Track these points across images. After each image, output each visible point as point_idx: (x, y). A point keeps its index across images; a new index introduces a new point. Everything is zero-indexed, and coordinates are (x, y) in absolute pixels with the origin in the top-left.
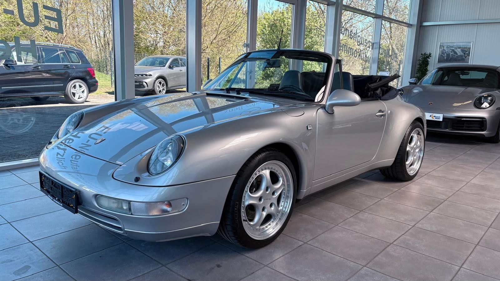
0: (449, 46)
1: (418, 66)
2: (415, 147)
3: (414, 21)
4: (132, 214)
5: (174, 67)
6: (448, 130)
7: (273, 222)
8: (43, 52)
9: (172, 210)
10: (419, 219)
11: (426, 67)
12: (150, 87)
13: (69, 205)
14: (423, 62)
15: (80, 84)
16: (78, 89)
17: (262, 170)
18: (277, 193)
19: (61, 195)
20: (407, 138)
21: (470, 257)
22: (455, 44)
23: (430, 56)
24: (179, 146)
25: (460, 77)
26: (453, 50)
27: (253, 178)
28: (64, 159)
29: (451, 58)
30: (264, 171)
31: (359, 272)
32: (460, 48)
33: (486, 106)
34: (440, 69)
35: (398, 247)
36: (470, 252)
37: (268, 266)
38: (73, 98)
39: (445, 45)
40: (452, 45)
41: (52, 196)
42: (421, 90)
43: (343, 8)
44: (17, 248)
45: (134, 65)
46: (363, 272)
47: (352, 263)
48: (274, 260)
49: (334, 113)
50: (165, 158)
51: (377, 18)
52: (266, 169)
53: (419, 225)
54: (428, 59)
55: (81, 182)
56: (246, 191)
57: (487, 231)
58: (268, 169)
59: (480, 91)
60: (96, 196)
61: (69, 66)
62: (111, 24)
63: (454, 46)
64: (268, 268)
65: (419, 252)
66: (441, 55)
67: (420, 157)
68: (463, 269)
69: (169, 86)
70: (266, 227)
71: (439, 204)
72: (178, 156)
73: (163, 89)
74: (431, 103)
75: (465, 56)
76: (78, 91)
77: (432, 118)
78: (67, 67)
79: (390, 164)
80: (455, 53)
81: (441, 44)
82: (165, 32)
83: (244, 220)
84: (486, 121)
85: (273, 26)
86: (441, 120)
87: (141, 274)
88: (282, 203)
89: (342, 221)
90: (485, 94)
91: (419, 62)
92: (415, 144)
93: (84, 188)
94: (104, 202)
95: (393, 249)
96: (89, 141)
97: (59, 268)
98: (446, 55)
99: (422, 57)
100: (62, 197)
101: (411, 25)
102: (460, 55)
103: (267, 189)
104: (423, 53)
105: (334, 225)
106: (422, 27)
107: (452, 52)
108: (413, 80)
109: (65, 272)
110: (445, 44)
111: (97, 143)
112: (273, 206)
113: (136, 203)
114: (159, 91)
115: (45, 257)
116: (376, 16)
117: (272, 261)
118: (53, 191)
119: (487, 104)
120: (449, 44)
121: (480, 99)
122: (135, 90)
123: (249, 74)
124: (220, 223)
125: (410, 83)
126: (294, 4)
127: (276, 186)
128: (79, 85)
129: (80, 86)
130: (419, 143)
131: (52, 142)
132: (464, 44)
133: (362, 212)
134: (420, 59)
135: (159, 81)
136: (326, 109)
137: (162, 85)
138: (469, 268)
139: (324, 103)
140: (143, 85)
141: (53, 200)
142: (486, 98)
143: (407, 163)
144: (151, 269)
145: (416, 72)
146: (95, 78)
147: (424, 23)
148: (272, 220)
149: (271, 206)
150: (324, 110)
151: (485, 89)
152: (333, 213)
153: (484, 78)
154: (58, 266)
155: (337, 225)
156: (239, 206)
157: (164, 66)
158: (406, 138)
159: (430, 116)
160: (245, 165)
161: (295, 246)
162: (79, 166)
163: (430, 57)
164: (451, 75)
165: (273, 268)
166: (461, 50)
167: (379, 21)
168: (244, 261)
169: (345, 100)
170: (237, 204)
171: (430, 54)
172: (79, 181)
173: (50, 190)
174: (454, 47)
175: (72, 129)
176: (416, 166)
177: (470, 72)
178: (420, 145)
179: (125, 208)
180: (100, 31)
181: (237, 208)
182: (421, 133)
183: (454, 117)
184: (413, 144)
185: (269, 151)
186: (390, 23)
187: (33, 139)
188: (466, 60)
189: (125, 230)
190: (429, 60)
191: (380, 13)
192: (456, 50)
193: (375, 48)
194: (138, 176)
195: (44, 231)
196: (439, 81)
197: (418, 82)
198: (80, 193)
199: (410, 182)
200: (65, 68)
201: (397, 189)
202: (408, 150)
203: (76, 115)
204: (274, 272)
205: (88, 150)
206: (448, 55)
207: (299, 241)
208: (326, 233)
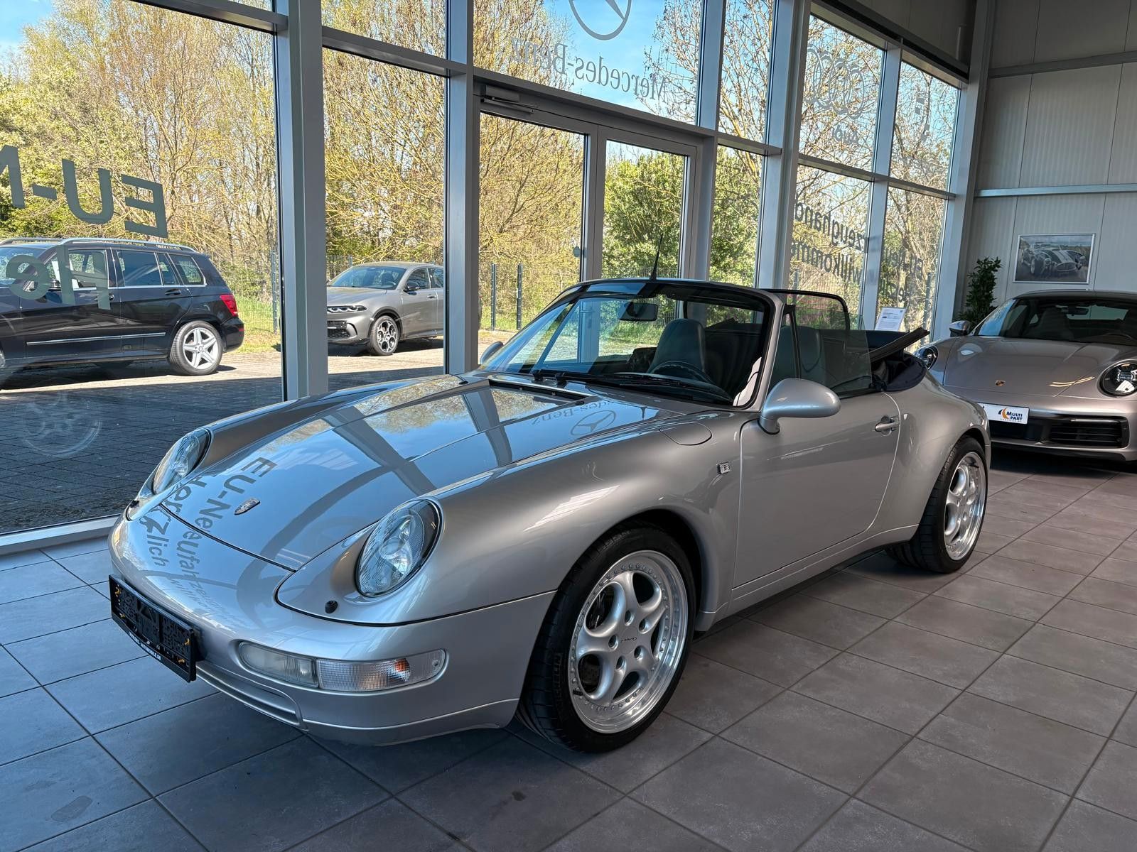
0: (1040, 244)
1: (971, 289)
2: (964, 495)
3: (961, 187)
4: (319, 688)
5: (416, 290)
6: (1039, 443)
7: (641, 689)
8: (120, 259)
9: (411, 678)
10: (977, 672)
11: (988, 292)
12: (362, 335)
13: (175, 660)
14: (982, 280)
15: (204, 332)
16: (200, 342)
17: (616, 574)
18: (650, 623)
19: (158, 634)
20: (947, 478)
21: (1094, 771)
22: (1055, 239)
23: (999, 267)
24: (427, 526)
25: (1066, 316)
26: (1051, 253)
27: (595, 594)
28: (167, 540)
29: (1045, 270)
30: (619, 577)
31: (839, 813)
32: (1065, 248)
33: (1127, 389)
34: (1020, 300)
35: (929, 746)
36: (1093, 757)
37: (629, 795)
38: (188, 364)
39: (1032, 242)
40: (1046, 240)
41: (138, 635)
42: (979, 349)
43: (800, 161)
44: (61, 752)
45: (324, 284)
46: (848, 811)
47: (825, 788)
48: (645, 778)
49: (778, 432)
50: (395, 555)
51: (877, 182)
52: (623, 571)
53: (976, 688)
54: (992, 272)
55: (200, 603)
56: (578, 625)
57: (1131, 702)
58: (630, 570)
59: (1115, 355)
60: (238, 644)
61: (180, 292)
62: (273, 185)
63: (1052, 244)
64: (631, 801)
65: (977, 758)
66: (1023, 263)
67: (976, 517)
68: (1077, 801)
69: (405, 331)
70: (627, 701)
71: (1023, 632)
72: (426, 550)
73: (392, 339)
74: (1002, 383)
75: (1077, 266)
76: (198, 346)
77: (1005, 417)
78: (176, 294)
79: (909, 536)
80: (1055, 258)
81: (1022, 239)
82: (396, 207)
83: (575, 692)
84: (1126, 424)
85: (639, 195)
86: (1024, 421)
87: (341, 820)
88: (661, 644)
89: (799, 677)
90: (1123, 363)
91: (972, 278)
92: (965, 489)
93: (206, 620)
94: (257, 658)
95: (918, 752)
96: (224, 493)
97: (155, 803)
98: (1033, 263)
99: (979, 267)
100: (161, 639)
101: (955, 196)
102: (1066, 264)
103: (627, 616)
104: (982, 259)
105: (779, 689)
106: (978, 199)
107: (1047, 257)
108: (959, 325)
109: (169, 813)
110: (1032, 239)
111: (240, 511)
112: (642, 654)
113: (329, 663)
114: (381, 343)
115: (125, 773)
116: (875, 178)
117: (639, 784)
118: (140, 625)
119: (1130, 384)
120: (1040, 239)
121: (1113, 372)
122: (329, 343)
123: (586, 317)
124: (520, 700)
125: (954, 332)
126: (687, 156)
127: (647, 607)
128: (202, 333)
129: (204, 336)
130: (973, 485)
131: (138, 502)
132: (1074, 239)
133: (844, 653)
134: (974, 273)
135: (382, 320)
136: (762, 424)
137: (388, 329)
138: (1091, 800)
139: (758, 410)
140: (345, 330)
141: (140, 645)
142: (1127, 371)
143: (948, 533)
144: (365, 806)
145: (967, 302)
146: (236, 316)
147: (983, 191)
148: (640, 685)
149: (637, 653)
150: (757, 426)
151: (1125, 349)
152: (779, 657)
153: (1122, 319)
154: (152, 797)
155: (788, 689)
156: (563, 662)
157: (394, 288)
158: (944, 478)
159: (1000, 413)
160: (578, 566)
161: (694, 745)
162: (198, 561)
163: (997, 268)
164: (1044, 314)
165: (642, 802)
166: (1069, 252)
167: (881, 188)
168: (576, 782)
169: (806, 404)
170: (559, 658)
171: (997, 260)
172: (195, 599)
173: (133, 621)
174: (1053, 246)
175: (185, 469)
176: (968, 539)
177: (1089, 308)
178: (977, 488)
179: (303, 672)
180: (249, 203)
181: (558, 667)
182: (979, 462)
183: (1054, 416)
184: (960, 489)
185: (629, 529)
186: (907, 192)
187: (97, 467)
188: (1080, 276)
189: (304, 720)
190: (995, 274)
191: (882, 171)
192: (1055, 253)
193: (874, 250)
194: (333, 598)
195: (122, 708)
196: (1018, 329)
197: (971, 330)
198: (201, 633)
199: (954, 575)
200: (170, 296)
201: (924, 595)
202: (949, 505)
203: (193, 437)
204: (644, 812)
205: (220, 517)
206: (1039, 264)
207: (701, 732)
208: (764, 708)
